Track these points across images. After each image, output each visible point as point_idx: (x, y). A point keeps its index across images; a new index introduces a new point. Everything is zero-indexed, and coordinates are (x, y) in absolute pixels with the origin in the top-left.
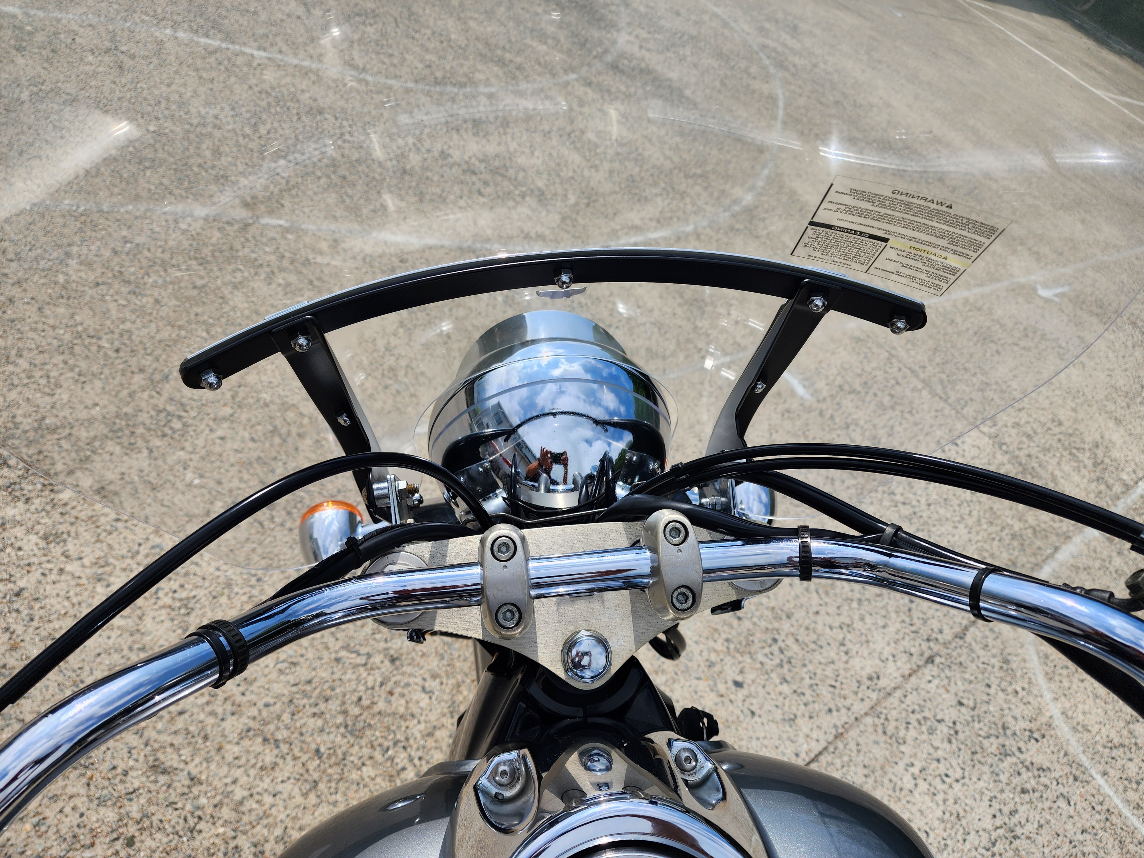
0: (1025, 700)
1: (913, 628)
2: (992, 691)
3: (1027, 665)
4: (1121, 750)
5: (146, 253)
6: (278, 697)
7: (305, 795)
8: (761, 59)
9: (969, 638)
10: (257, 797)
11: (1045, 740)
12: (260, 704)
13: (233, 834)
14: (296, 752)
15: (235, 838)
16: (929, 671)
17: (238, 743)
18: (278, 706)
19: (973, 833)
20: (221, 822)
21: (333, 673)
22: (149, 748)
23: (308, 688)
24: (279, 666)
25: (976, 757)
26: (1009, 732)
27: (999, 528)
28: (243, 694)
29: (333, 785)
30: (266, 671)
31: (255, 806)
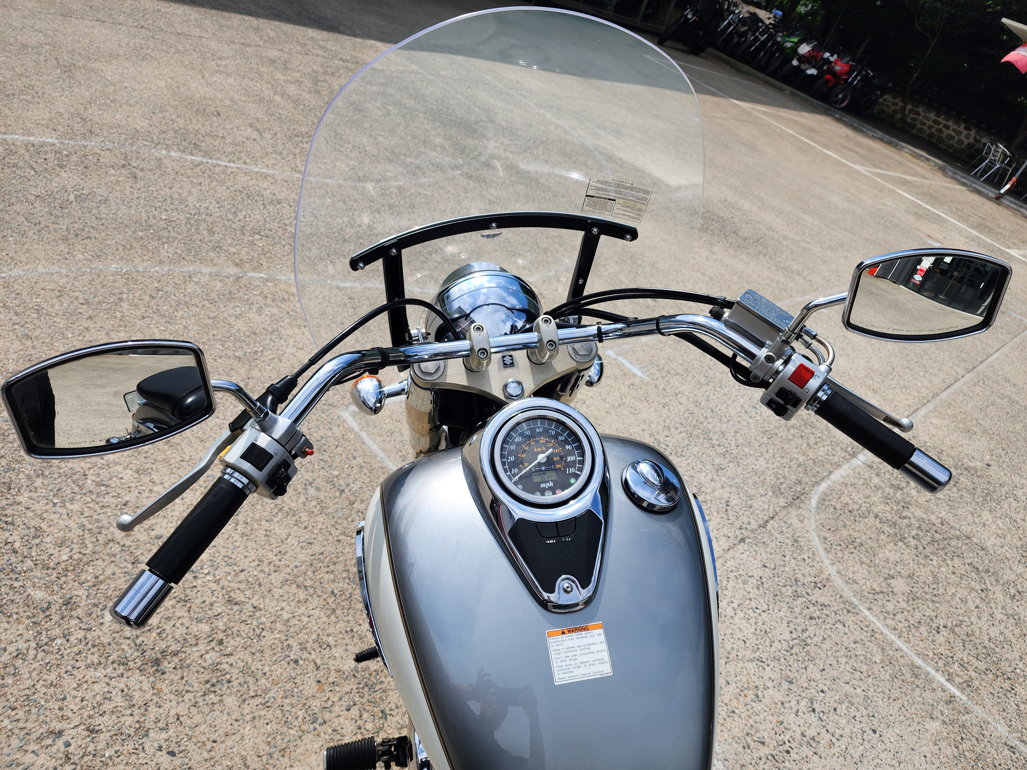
0: (810, 564)
1: (729, 522)
2: (787, 559)
3: (811, 543)
4: (882, 595)
5: (173, 297)
6: (303, 562)
7: (329, 617)
8: (595, 155)
9: (769, 527)
10: (298, 618)
11: (826, 588)
12: (292, 566)
13: (286, 638)
14: (319, 592)
15: (287, 640)
16: (741, 547)
17: (281, 588)
18: (303, 567)
19: (776, 642)
20: (277, 631)
21: (336, 549)
22: (224, 591)
23: (321, 557)
24: (301, 544)
25: (776, 598)
26: (799, 583)
27: (788, 460)
28: (280, 560)
29: (345, 611)
30: (293, 547)
31: (297, 622)
